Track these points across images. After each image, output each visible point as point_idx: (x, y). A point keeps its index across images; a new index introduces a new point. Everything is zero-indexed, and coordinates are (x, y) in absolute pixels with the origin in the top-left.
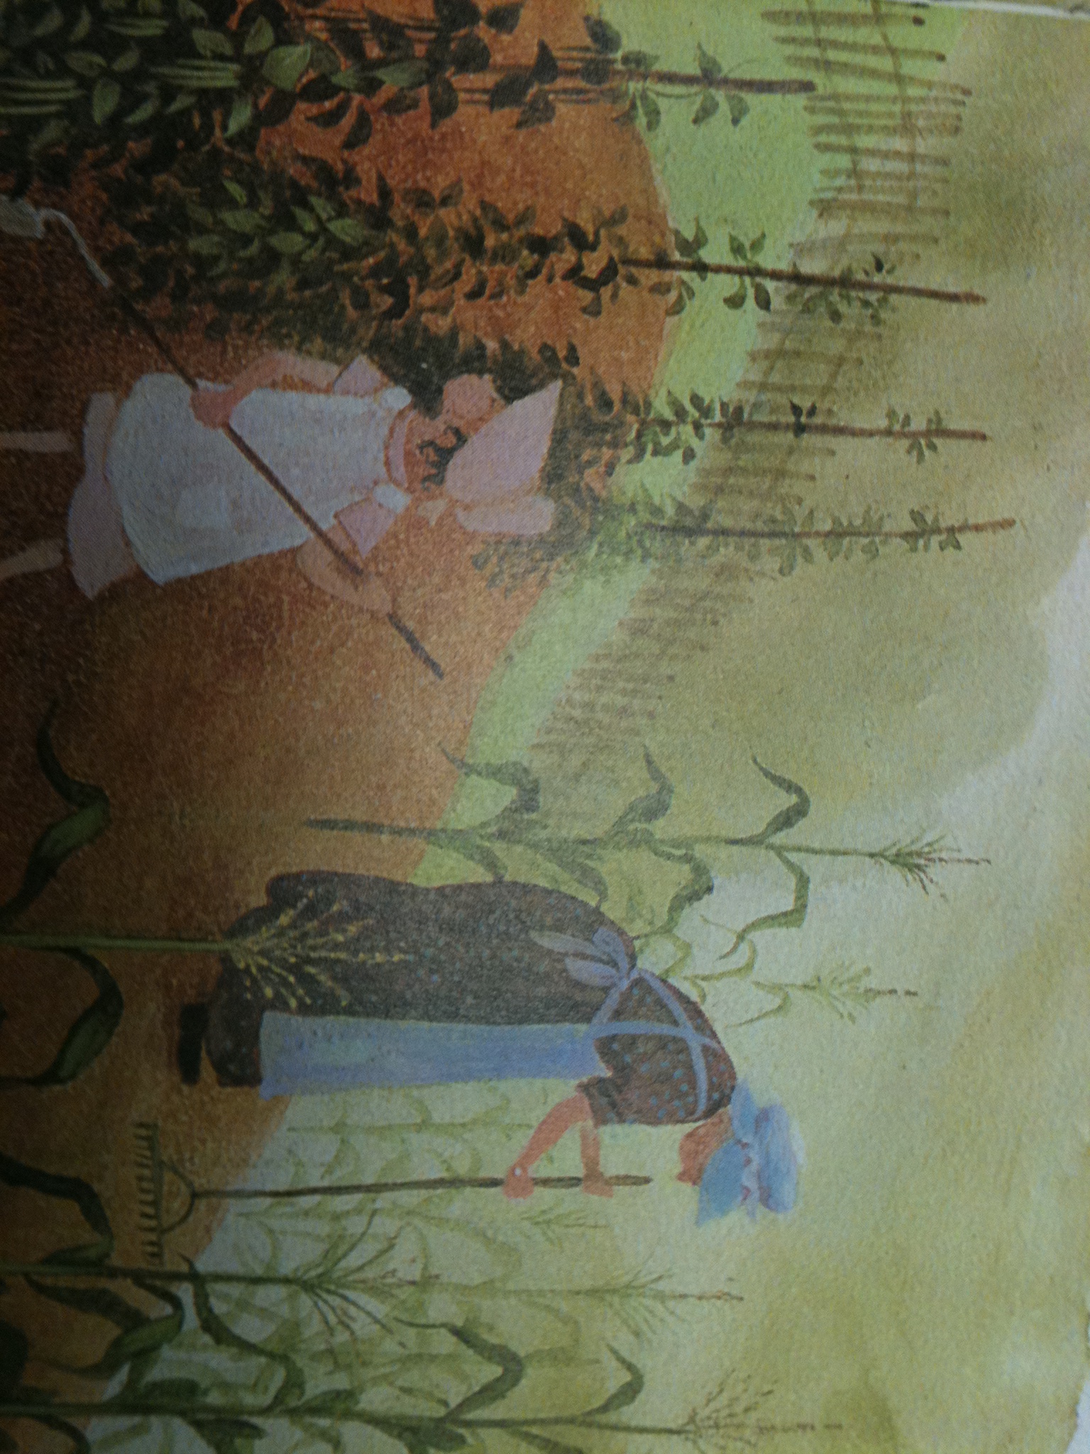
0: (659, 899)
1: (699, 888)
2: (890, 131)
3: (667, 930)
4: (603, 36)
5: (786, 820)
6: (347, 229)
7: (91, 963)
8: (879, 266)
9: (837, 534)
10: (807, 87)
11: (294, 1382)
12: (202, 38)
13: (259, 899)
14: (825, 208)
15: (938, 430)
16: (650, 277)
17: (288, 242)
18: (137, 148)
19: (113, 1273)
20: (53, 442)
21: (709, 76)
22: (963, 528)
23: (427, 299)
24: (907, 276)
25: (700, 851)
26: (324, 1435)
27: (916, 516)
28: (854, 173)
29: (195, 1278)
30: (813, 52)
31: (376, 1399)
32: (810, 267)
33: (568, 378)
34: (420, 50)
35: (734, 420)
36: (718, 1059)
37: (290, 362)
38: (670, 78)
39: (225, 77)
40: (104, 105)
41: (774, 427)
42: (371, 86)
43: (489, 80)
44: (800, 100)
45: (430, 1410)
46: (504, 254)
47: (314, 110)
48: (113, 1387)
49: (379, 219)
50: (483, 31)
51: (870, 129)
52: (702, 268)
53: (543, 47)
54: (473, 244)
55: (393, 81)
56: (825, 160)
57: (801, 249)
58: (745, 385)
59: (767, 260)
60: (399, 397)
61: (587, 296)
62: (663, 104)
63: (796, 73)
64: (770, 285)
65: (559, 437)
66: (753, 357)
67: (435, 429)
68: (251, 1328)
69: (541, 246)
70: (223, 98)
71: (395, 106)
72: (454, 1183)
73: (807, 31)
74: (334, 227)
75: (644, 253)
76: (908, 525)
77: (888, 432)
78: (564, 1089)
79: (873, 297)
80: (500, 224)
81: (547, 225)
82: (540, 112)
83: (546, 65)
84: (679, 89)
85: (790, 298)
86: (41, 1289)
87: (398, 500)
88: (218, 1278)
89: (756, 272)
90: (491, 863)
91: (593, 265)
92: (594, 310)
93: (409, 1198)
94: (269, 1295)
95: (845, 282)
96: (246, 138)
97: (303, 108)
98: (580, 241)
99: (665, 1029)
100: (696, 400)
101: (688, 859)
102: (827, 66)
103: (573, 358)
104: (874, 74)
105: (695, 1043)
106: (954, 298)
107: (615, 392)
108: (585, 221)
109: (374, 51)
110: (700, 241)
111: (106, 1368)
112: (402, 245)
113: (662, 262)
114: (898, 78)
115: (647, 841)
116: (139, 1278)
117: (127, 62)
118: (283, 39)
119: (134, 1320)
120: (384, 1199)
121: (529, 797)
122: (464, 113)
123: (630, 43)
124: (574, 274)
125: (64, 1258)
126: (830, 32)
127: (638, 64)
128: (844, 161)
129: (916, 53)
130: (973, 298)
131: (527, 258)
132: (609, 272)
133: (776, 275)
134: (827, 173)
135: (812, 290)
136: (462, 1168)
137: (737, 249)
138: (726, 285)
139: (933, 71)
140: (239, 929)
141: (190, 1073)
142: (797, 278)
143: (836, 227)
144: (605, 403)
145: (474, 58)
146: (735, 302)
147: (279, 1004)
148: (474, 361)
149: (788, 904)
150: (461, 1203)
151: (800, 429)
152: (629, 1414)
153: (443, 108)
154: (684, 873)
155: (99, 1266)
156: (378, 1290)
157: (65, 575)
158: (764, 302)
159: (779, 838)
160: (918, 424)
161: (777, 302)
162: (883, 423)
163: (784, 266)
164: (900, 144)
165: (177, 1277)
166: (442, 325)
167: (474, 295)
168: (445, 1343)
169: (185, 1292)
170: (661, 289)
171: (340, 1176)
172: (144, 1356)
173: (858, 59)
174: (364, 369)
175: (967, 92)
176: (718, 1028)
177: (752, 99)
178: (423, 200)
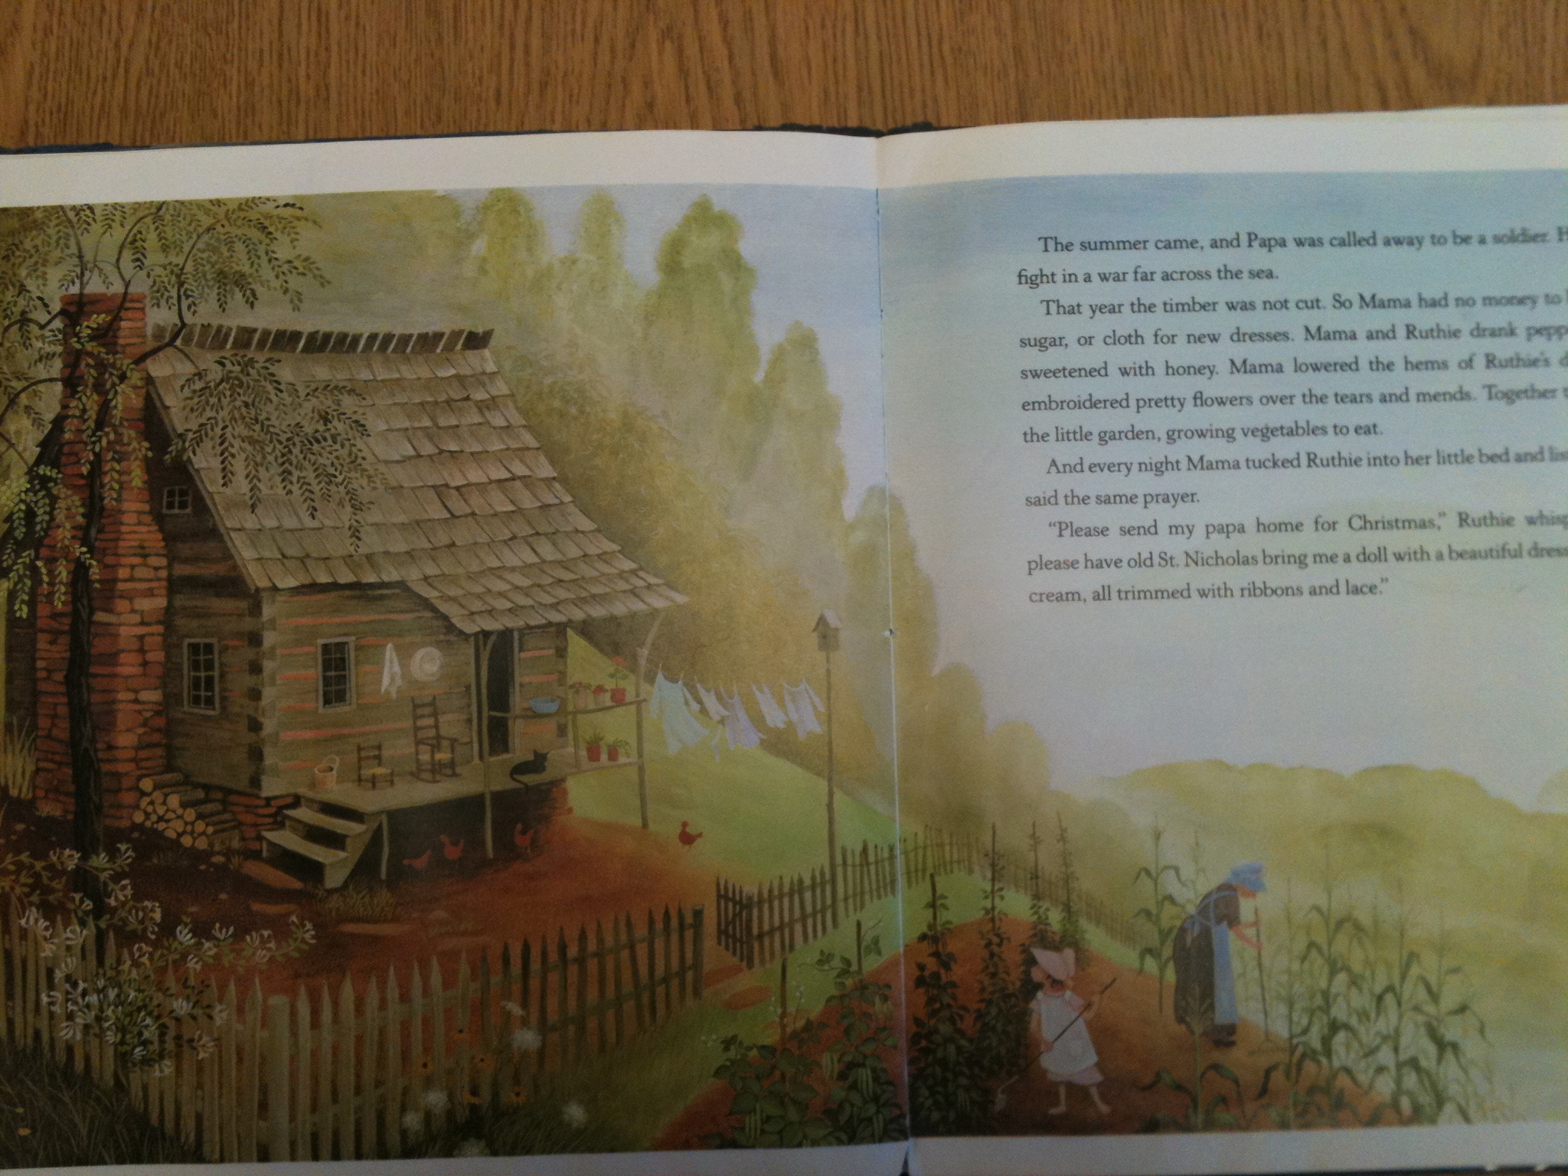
0: (1174, 910)
1: (1170, 899)
2: (943, 851)
3: (1183, 907)
4: (923, 937)
5: (1148, 873)
6: (994, 1011)
7: (1203, 1074)
8: (987, 855)
9: (1066, 865)
10: (932, 876)
11: (1320, 1008)
12: (940, 1054)
13: (1183, 1028)
14: (971, 871)
15: (1033, 836)
16: (998, 923)
17: (999, 1027)
18: (976, 1070)
19: (1291, 1061)
20: (1062, 1091)
21: (932, 905)
22: (1061, 826)
23: (1011, 987)
24: (989, 847)
25: (1160, 898)
26: (1335, 999)
27: (1058, 841)
28: (959, 862)
29: (1291, 1037)
30: (920, 874)
31: (1323, 984)
32: (989, 875)
33: (1030, 946)
34: (935, 992)
35: (1037, 897)
36: (1220, 888)
37: (1033, 1025)
38: (935, 917)
39: (952, 1048)
40: (963, 1081)
41: (1037, 884)
42: (949, 1006)
43: (943, 972)
44: (937, 879)
45: (1326, 970)
46: (996, 966)
47: (959, 1022)
48: (1324, 1060)
49: (989, 1003)
50: (927, 973)
51: (944, 857)
52: (993, 908)
53: (930, 955)
54: (994, 975)
55: (946, 1000)
56: (955, 870)
57: (984, 877)
58: (1026, 893)
59: (989, 888)
60: (1040, 995)
61: (1005, 942)
62: (944, 920)
63: (928, 878)
64: (996, 888)
65: (1045, 948)
66: (1018, 891)
67: (1047, 984)
68: (1305, 1022)
69: (992, 955)
70: (959, 1049)
71: (954, 998)
72: (1260, 965)
73: (913, 875)
74: (993, 1014)
75: (990, 925)
76: (1061, 844)
77: (1035, 851)
78: (1231, 935)
79: (996, 857)
80: (987, 967)
81: (985, 954)
82: (951, 956)
83: (936, 954)
84: (938, 915)
85: (999, 881)
86: (1297, 1081)
87: (1068, 994)
88: (1290, 1030)
89: (992, 892)
90: (1167, 961)
91: (996, 940)
92: (1009, 939)
93: (1265, 978)
94: (1295, 1018)
95: (993, 865)
96: (971, 1041)
97: (959, 1025)
98: (989, 944)
99: (1212, 906)
100: (1032, 908)
101: (1163, 902)
102: (924, 870)
103: (1023, 945)
104: (924, 856)
105: (1215, 896)
106: (994, 833)
107: (1032, 933)
108: (984, 942)
109: (937, 1005)
110: (985, 909)
111: (1319, 1063)
112: (996, 996)
113: (993, 920)
114: (925, 848)
115: (1158, 916)
116: (1292, 1053)
117: (950, 1076)
118: (936, 1031)
119: (1304, 1056)
120: (1266, 985)
121: (1149, 951)
122: (954, 978)
123: (924, 929)
124: (1000, 945)
125: (1287, 1074)
126: (912, 869)
127: (931, 927)
128: (955, 866)
129: (916, 842)
130: (994, 827)
131: (996, 959)
132: (998, 935)
133: (993, 885)
134: (960, 870)
135: (996, 875)
136: (1255, 963)
137: (986, 897)
138: (997, 901)
139: (921, 836)
140: (1192, 1033)
141: (1232, 1044)
142: (993, 880)
143: (976, 868)
144: (1035, 935)
145: (936, 976)
146: (1002, 898)
147: (1212, 1019)
148: (1027, 973)
149: (1172, 873)
150: (1266, 962)
151: (1037, 877)
152: (1325, 909)
153: (953, 985)
154: (1166, 903)
155: (1289, 1066)
156: (1291, 986)
157: (1099, 1085)
158: (1001, 889)
159: (1154, 875)
160: (1032, 842)
161: (1001, 885)
162: (1032, 853)
163: (990, 884)
164: (947, 848)
165: (1291, 1044)
166: (1018, 984)
167: (1008, 974)
168: (1306, 965)
169: (1295, 1041)
170: (1000, 919)
171: (1260, 998)
172: (1314, 1052)
173: (920, 860)
174: (1033, 1005)
175: (926, 826)
176: (1210, 889)
177: (939, 893)
178: (983, 990)
